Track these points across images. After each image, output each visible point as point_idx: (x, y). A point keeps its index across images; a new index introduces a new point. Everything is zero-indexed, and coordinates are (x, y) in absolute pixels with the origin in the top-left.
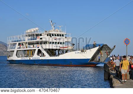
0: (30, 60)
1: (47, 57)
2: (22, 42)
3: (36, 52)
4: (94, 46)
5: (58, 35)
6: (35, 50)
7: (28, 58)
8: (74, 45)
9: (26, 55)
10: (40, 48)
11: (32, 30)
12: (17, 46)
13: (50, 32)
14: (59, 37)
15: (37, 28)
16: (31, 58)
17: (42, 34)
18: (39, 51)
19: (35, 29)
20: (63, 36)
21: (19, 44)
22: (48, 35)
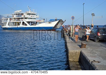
0: (17, 28)
1: (29, 26)
2: (12, 18)
3: (21, 23)
4: (56, 20)
5: (33, 14)
6: (21, 22)
7: (16, 27)
8: (44, 19)
9: (15, 25)
10: (24, 21)
11: (18, 11)
12: (9, 20)
13: (29, 13)
14: (33, 15)
15: (21, 10)
16: (18, 27)
17: (24, 14)
18: (23, 23)
19: (20, 11)
20: (35, 15)
21: (10, 19)
22: (27, 14)
